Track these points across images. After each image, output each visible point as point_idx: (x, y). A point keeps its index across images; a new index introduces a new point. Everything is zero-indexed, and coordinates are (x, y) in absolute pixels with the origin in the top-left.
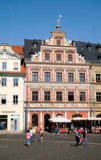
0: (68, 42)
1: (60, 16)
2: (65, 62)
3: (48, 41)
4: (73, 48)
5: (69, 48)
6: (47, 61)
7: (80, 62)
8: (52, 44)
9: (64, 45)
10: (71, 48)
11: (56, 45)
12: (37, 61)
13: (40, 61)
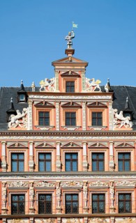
0: (93, 84)
1: (75, 26)
2: (84, 128)
3: (47, 84)
4: (104, 97)
5: (95, 97)
6: (44, 129)
7: (120, 129)
8: (55, 90)
9: (83, 92)
10: (99, 97)
11: (64, 91)
12: (22, 128)
13: (28, 128)
